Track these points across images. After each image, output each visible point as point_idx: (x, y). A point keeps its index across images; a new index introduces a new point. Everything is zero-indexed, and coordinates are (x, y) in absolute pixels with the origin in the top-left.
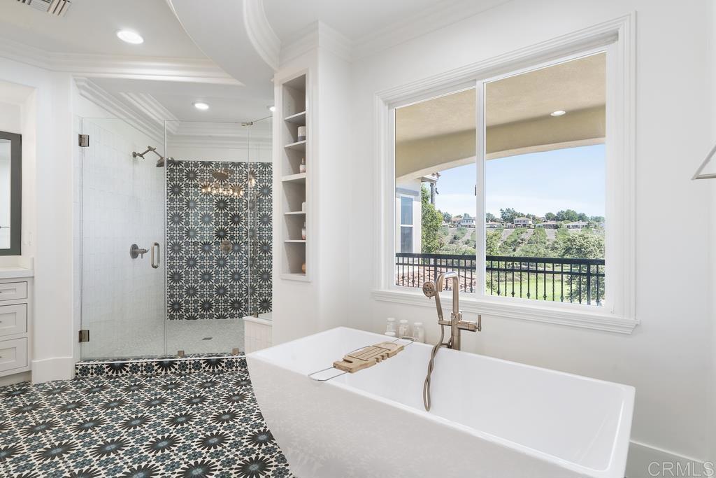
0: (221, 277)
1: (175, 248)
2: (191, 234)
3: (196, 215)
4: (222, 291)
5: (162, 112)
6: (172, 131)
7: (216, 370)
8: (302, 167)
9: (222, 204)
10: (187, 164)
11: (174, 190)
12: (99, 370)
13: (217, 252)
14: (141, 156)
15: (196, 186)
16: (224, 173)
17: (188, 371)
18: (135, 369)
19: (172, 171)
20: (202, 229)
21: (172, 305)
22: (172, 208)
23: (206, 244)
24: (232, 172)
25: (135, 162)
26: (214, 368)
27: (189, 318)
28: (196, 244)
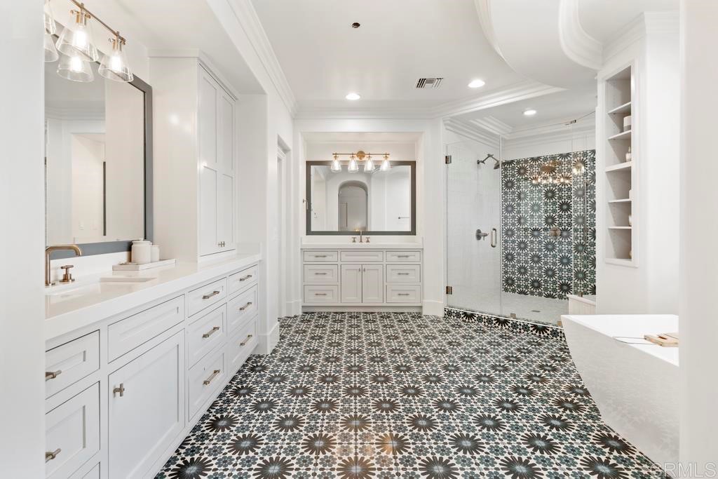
0: (550, 260)
1: (509, 233)
2: (522, 221)
3: (526, 205)
4: (550, 273)
5: (496, 124)
6: (506, 137)
7: (542, 335)
8: (628, 156)
9: (550, 194)
10: (518, 162)
11: (508, 184)
12: (458, 315)
13: (546, 237)
14: (483, 162)
15: (526, 179)
16: (553, 165)
17: (518, 330)
18: (480, 319)
19: (506, 169)
20: (532, 216)
21: (507, 281)
22: (506, 200)
23: (535, 230)
24: (560, 164)
25: (478, 167)
26: (540, 333)
27: (520, 293)
28: (526, 230)
